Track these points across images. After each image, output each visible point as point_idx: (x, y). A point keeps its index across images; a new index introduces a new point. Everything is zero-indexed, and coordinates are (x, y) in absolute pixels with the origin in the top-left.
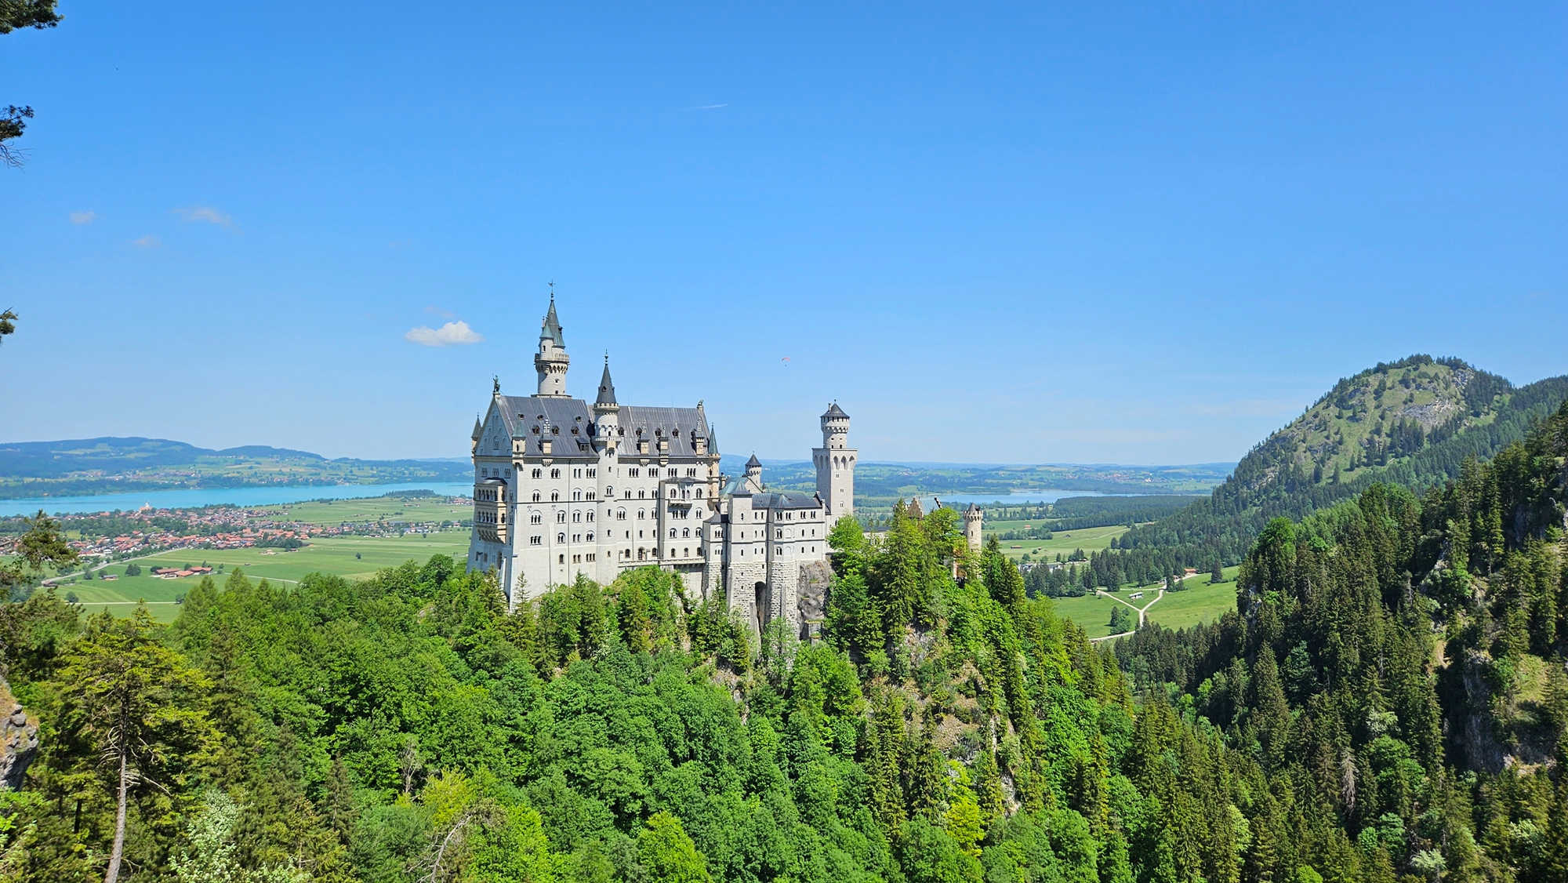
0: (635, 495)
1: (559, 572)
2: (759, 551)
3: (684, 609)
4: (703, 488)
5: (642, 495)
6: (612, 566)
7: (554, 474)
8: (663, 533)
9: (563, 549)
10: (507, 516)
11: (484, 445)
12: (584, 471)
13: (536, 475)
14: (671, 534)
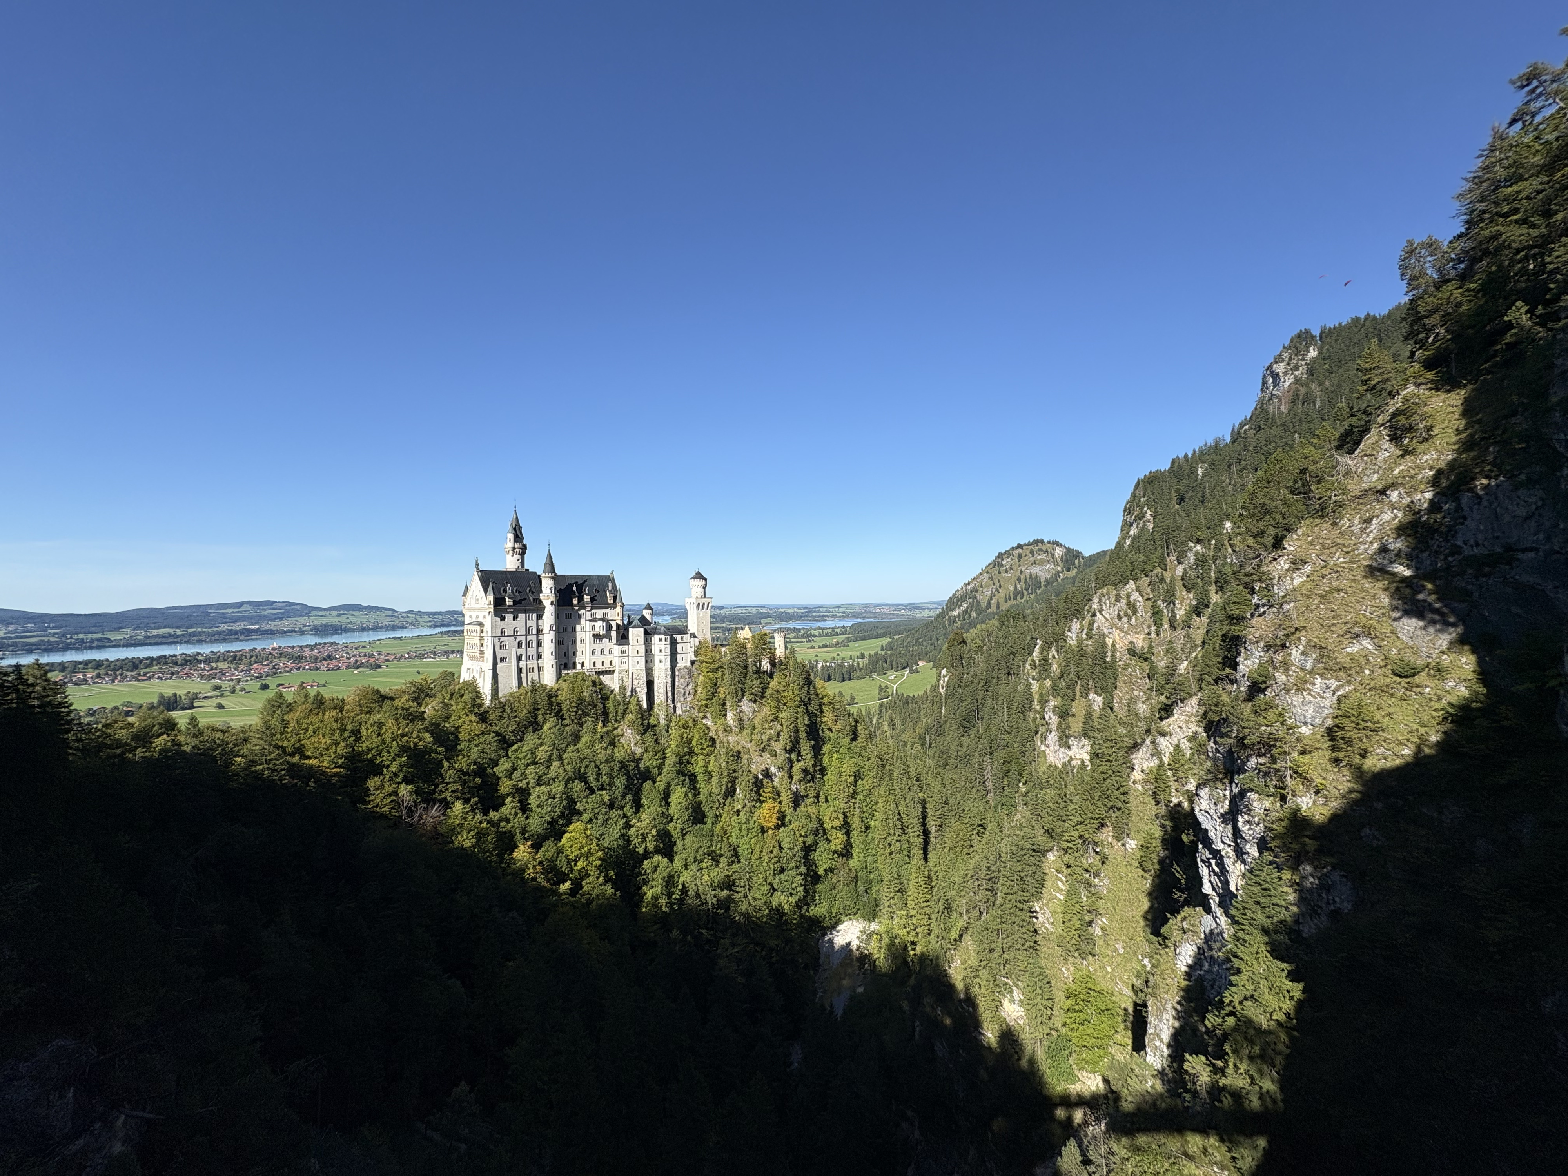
0: (569, 629)
1: (520, 679)
2: (649, 661)
3: (602, 698)
4: (614, 624)
5: (574, 630)
6: (555, 673)
7: (515, 618)
8: (588, 652)
9: (522, 664)
10: (485, 645)
11: (470, 600)
12: (535, 615)
13: (503, 619)
14: (593, 653)
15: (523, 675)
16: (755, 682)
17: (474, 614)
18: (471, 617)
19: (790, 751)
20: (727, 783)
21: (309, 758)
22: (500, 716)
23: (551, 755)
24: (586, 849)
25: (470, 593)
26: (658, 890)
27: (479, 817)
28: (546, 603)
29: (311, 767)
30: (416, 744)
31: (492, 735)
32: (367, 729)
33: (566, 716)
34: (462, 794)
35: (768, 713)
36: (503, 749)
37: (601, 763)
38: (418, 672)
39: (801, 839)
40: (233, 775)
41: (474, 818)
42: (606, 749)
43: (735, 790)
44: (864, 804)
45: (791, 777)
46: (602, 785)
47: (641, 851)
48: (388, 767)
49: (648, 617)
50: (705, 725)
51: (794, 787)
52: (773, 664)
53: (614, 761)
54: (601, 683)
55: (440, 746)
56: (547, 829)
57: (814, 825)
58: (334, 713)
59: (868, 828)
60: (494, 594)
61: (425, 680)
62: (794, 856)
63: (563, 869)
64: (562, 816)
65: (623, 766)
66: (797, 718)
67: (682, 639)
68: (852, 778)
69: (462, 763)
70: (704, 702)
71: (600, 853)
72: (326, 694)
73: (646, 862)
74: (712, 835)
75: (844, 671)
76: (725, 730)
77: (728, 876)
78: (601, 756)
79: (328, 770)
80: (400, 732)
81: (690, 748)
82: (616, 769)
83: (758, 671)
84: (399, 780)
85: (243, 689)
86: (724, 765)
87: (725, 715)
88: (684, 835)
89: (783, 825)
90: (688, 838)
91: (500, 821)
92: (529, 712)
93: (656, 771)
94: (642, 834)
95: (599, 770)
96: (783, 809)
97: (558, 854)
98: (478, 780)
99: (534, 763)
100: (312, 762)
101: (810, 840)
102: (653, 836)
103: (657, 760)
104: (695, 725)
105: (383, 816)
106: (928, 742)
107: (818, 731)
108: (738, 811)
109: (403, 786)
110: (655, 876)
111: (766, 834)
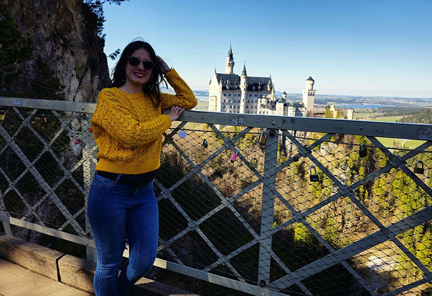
0: (251, 101)
4: (270, 100)
8: (258, 112)
11: (212, 86)
12: (237, 95)
13: (225, 95)
18: (212, 94)
25: (212, 83)
28: (242, 89)
60: (222, 84)
67: (301, 109)
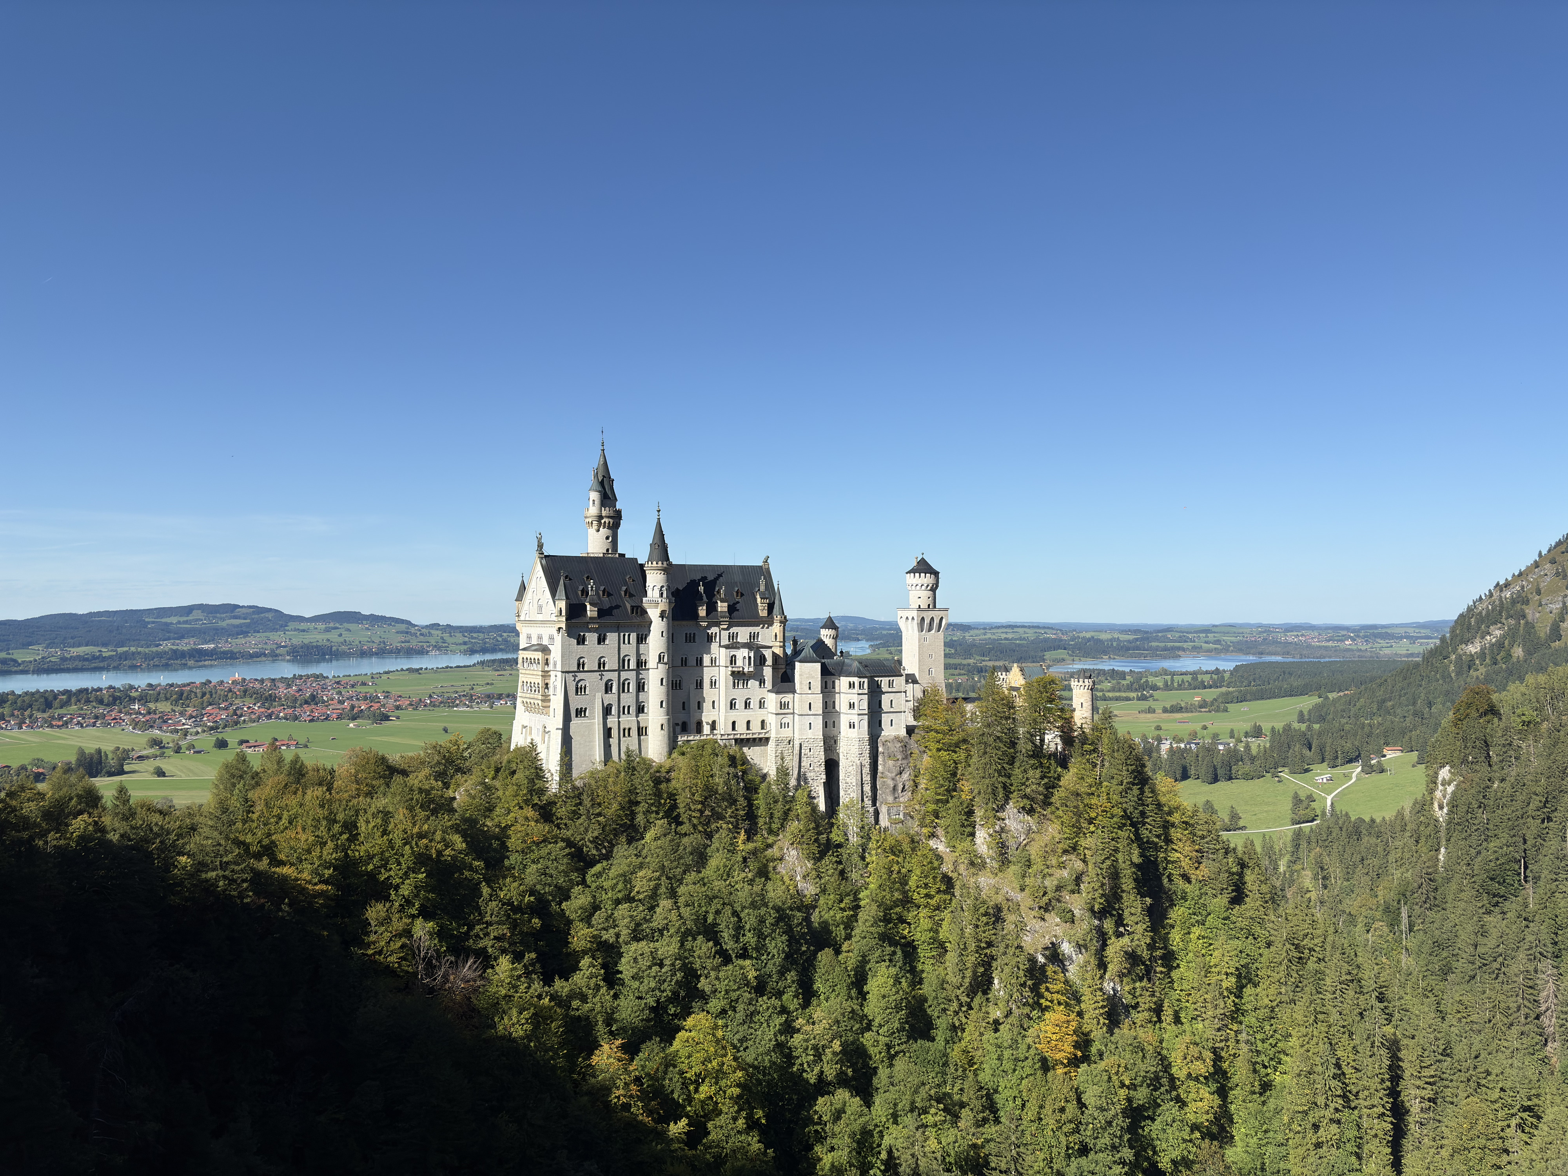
0: (692, 661)
1: (607, 747)
2: (830, 724)
3: (746, 788)
4: (768, 654)
5: (700, 662)
6: (666, 740)
7: (601, 640)
8: (723, 704)
9: (612, 721)
10: (551, 686)
11: (528, 608)
12: (633, 636)
13: (581, 641)
14: (732, 705)
15: (614, 741)
16: (1031, 773)
17: (534, 631)
18: (529, 637)
19: (1101, 914)
20: (976, 966)
21: (282, 863)
22: (574, 812)
23: (657, 887)
24: (714, 1063)
25: (528, 596)
26: (842, 1155)
27: (537, 986)
28: (654, 614)
29: (285, 879)
30: (439, 853)
31: (561, 844)
32: (368, 822)
33: (684, 818)
34: (510, 944)
35: (1058, 836)
36: (577, 870)
37: (743, 908)
38: (446, 730)
39: (1123, 1093)
40: (176, 884)
41: (529, 987)
42: (751, 882)
43: (990, 982)
44: (1259, 1036)
45: (1102, 965)
46: (745, 949)
47: (811, 1077)
48: (397, 888)
49: (829, 642)
50: (934, 851)
51: (1108, 987)
52: (1068, 739)
53: (767, 907)
54: (745, 761)
55: (478, 858)
56: (648, 1020)
57: (1150, 1066)
58: (319, 791)
59: (1266, 1086)
60: (567, 598)
61: (456, 743)
62: (1109, 1123)
63: (675, 1096)
64: (674, 998)
65: (782, 916)
66: (1116, 850)
67: (890, 684)
68: (1233, 980)
69: (511, 890)
70: (932, 807)
71: (739, 1074)
72: (309, 759)
73: (821, 1100)
74: (946, 1064)
75: (1217, 761)
76: (972, 864)
77: (974, 1146)
78: (743, 894)
79: (310, 887)
80: (416, 830)
81: (905, 893)
82: (769, 921)
83: (1038, 752)
84: (414, 911)
85: (191, 747)
86: (969, 930)
87: (973, 835)
88: (892, 1058)
89: (1086, 1059)
90: (900, 1064)
91: (572, 996)
92: (622, 808)
93: (839, 932)
94: (815, 1048)
95: (740, 919)
96: (1086, 1028)
97: (667, 1066)
98: (536, 922)
99: (629, 899)
100: (285, 870)
101: (1141, 1095)
102: (835, 1054)
103: (843, 910)
104: (913, 850)
105: (388, 970)
106: (1405, 920)
107: (1159, 878)
108: (997, 1023)
109: (419, 922)
110: (837, 1129)
111: (1050, 1074)
